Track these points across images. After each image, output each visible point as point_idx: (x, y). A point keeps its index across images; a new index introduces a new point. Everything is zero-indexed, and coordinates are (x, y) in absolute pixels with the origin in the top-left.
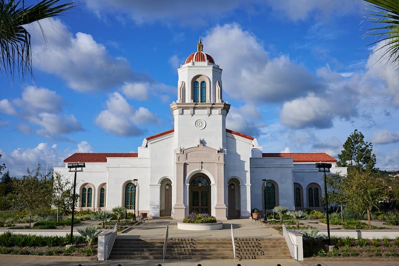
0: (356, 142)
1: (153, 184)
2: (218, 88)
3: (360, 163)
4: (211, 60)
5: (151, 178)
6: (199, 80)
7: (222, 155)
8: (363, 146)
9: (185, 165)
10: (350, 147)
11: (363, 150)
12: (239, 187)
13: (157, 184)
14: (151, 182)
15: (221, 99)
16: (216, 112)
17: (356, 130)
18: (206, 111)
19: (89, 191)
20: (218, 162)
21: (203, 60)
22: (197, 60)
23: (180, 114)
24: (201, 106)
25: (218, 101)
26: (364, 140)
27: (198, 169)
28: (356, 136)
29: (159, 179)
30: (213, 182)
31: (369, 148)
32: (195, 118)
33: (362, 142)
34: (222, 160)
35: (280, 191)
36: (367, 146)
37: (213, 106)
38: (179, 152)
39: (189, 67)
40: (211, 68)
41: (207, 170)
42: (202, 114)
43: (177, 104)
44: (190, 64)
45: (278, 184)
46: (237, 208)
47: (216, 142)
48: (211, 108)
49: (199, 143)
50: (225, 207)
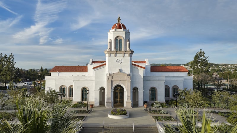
0: (201, 56)
1: (96, 90)
2: (128, 43)
3: (202, 67)
4: (124, 28)
5: (95, 87)
6: (119, 39)
7: (129, 77)
8: (204, 58)
9: (112, 82)
10: (197, 59)
11: (204, 60)
12: (138, 91)
13: (98, 90)
14: (95, 89)
15: (129, 48)
16: (127, 55)
17: (201, 50)
18: (122, 55)
19: (64, 89)
20: (128, 80)
21: (121, 28)
22: (118, 28)
23: (109, 56)
24: (119, 52)
25: (128, 49)
26: (205, 55)
27: (118, 84)
28: (201, 53)
29: (99, 88)
30: (125, 90)
31: (207, 59)
32: (117, 58)
33: (203, 56)
34: (130, 80)
35: (158, 92)
36: (206, 58)
37: (126, 52)
38: (109, 75)
39: (113, 32)
40: (124, 32)
41: (122, 84)
42: (120, 56)
43: (108, 51)
44: (114, 30)
45: (157, 89)
46: (137, 101)
47: (127, 70)
48: (124, 53)
49: (118, 71)
50: (131, 102)
